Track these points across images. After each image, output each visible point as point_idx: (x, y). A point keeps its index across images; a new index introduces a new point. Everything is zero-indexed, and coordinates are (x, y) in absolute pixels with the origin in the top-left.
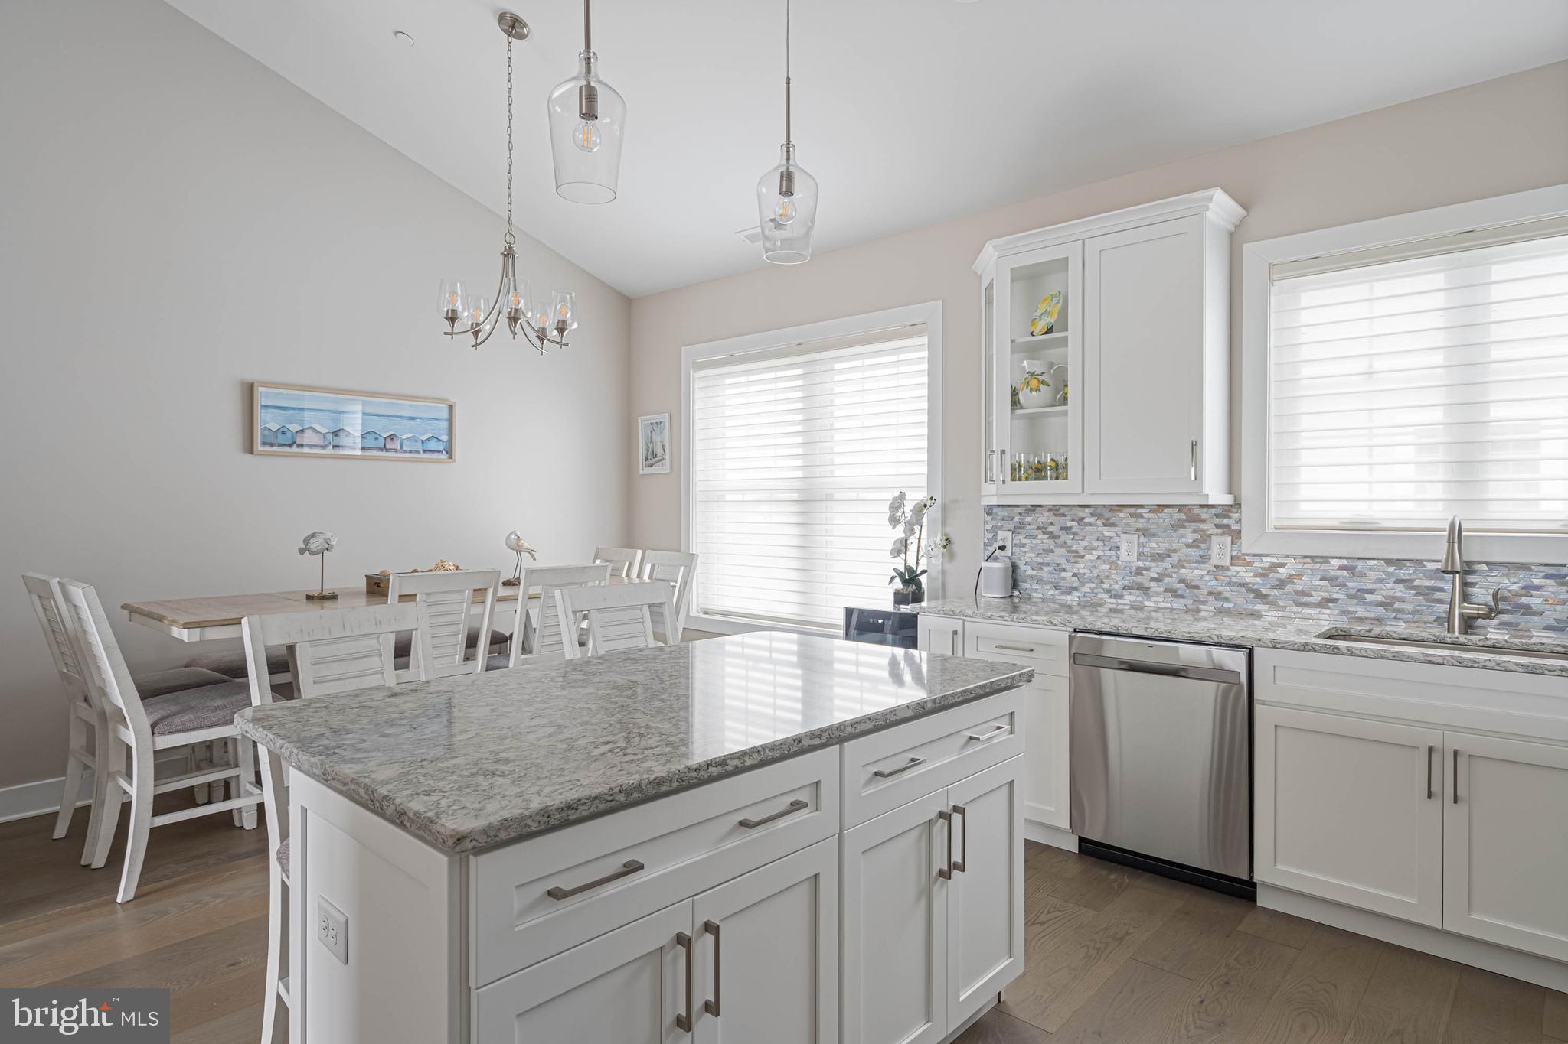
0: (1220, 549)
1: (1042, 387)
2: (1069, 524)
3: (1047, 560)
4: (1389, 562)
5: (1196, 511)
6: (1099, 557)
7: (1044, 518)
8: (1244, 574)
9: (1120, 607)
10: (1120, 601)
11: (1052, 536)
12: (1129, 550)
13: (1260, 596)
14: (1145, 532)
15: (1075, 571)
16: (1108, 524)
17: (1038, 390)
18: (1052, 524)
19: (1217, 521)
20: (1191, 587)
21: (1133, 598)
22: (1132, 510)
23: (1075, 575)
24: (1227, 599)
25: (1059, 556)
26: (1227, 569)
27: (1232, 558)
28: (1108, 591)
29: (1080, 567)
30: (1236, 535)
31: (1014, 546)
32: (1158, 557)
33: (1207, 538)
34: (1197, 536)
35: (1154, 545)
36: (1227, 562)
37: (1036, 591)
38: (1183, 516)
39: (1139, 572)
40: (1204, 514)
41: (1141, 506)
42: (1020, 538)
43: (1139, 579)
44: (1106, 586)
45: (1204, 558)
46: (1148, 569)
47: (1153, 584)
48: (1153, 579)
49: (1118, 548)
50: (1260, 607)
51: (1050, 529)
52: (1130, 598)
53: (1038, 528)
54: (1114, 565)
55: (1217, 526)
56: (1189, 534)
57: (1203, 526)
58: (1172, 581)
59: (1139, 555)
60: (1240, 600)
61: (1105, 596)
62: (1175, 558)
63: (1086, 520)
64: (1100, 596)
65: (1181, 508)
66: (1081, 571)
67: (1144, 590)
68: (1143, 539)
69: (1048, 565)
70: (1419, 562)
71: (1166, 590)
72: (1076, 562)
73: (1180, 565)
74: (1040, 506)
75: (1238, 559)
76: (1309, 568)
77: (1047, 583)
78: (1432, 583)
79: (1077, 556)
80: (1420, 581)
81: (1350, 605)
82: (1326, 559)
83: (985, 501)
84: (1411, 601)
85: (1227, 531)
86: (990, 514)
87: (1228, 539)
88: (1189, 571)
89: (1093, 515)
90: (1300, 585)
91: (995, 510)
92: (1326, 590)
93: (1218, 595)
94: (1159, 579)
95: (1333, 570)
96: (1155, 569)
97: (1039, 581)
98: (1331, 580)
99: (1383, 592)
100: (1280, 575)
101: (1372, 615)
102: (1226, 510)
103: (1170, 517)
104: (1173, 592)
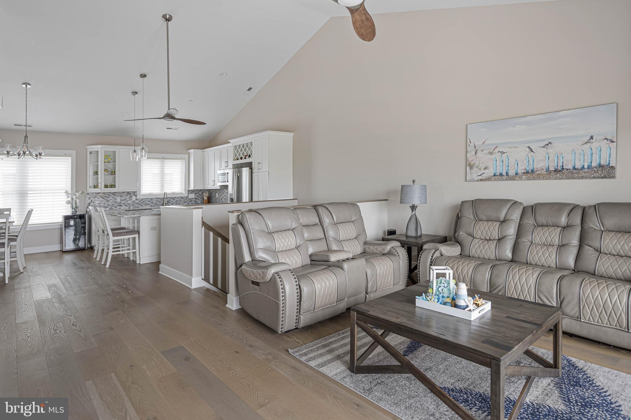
0: (134, 198)
1: (108, 172)
2: (106, 196)
3: (102, 202)
4: (156, 198)
5: (129, 192)
6: (113, 201)
7: (101, 195)
8: (137, 202)
11: (103, 198)
12: (118, 199)
13: (140, 205)
14: (121, 196)
16: (114, 195)
18: (103, 196)
19: (133, 194)
20: (129, 204)
21: (119, 207)
22: (119, 193)
23: (108, 205)
25: (104, 201)
28: (114, 207)
29: (109, 203)
30: (136, 196)
31: (94, 200)
32: (123, 200)
33: (131, 196)
34: (130, 196)
35: (123, 198)
36: (135, 200)
39: (120, 203)
40: (131, 193)
42: (96, 199)
43: (120, 204)
44: (114, 206)
45: (131, 200)
49: (116, 199)
50: (140, 206)
51: (103, 197)
52: (118, 207)
53: (100, 197)
54: (115, 202)
56: (129, 196)
58: (126, 204)
59: (120, 200)
60: (137, 205)
61: (114, 208)
65: (127, 192)
67: (121, 206)
68: (121, 198)
69: (102, 203)
70: (159, 198)
73: (127, 201)
74: (100, 193)
75: (136, 199)
76: (146, 200)
77: (102, 206)
78: (160, 200)
79: (108, 201)
80: (159, 200)
81: (151, 204)
82: (148, 199)
83: (88, 192)
84: (158, 203)
85: (135, 195)
86: (88, 195)
87: (135, 196)
88: (129, 202)
89: (111, 194)
90: (145, 202)
91: (89, 194)
92: (148, 203)
93: (133, 205)
94: (124, 204)
95: (149, 200)
96: (123, 202)
97: (100, 206)
98: (149, 201)
99: (155, 202)
100: (142, 201)
101: (154, 205)
102: (135, 192)
103: (125, 194)
104: (126, 206)
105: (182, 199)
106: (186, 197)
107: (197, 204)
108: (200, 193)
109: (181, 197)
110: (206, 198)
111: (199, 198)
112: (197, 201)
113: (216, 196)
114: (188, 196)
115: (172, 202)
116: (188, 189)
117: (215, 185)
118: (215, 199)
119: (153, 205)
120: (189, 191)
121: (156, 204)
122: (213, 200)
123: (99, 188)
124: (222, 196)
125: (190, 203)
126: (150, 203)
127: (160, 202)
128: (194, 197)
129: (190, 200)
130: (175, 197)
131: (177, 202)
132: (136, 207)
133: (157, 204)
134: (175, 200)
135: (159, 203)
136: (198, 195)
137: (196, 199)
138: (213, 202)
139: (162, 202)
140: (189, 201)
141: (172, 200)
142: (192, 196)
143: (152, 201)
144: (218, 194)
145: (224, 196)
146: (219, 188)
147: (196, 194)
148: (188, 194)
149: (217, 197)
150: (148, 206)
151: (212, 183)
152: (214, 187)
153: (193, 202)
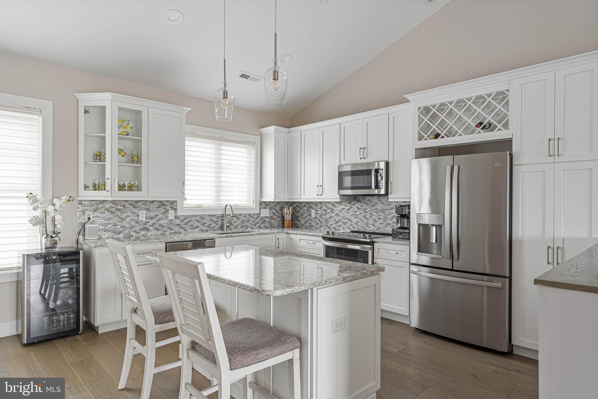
0: (171, 214)
1: (125, 155)
2: (119, 208)
3: (110, 222)
4: (209, 215)
5: (164, 203)
6: (131, 220)
7: (108, 206)
8: (178, 221)
9: (139, 236)
10: (139, 234)
11: (112, 213)
12: (143, 216)
13: (181, 227)
14: (148, 210)
15: (122, 225)
16: (134, 207)
17: (124, 156)
18: (112, 208)
19: (171, 206)
20: (163, 227)
21: (143, 233)
22: (144, 202)
23: (121, 227)
24: (173, 230)
25: (116, 220)
26: (173, 220)
27: (175, 217)
28: (134, 231)
29: (124, 224)
30: (176, 210)
31: (93, 217)
32: (151, 218)
33: (167, 211)
34: (164, 210)
35: (151, 214)
36: (173, 218)
37: (104, 235)
38: (160, 204)
39: (146, 223)
40: (166, 203)
41: (147, 201)
42: (97, 214)
43: (146, 226)
44: (134, 230)
45: (168, 217)
46: (149, 222)
47: (150, 227)
48: (150, 226)
49: (139, 216)
50: (182, 231)
51: (111, 209)
52: (142, 233)
53: (105, 210)
54: (137, 222)
55: (170, 207)
56: (162, 210)
57: (166, 207)
58: (156, 226)
59: (146, 217)
60: (176, 229)
61: (134, 234)
62: (158, 218)
63: (126, 206)
64: (131, 233)
65: (160, 202)
66: (124, 225)
67: (147, 229)
68: (148, 212)
69: (110, 224)
70: (214, 215)
71: (155, 229)
72: (123, 222)
73: (160, 220)
74: (107, 201)
75: (176, 217)
76: (193, 218)
77: (110, 231)
78: (217, 220)
79: (122, 220)
80: (215, 220)
81: (202, 227)
82: (196, 216)
83: (79, 199)
84: (213, 225)
85: (173, 209)
86: (80, 204)
87: (174, 211)
88: (163, 222)
89: (129, 204)
90: (191, 223)
91: (83, 202)
92: (197, 224)
93: (170, 229)
94: (152, 225)
95: (198, 218)
96: (151, 222)
97: (106, 231)
98: (198, 221)
99: (208, 223)
100: (187, 221)
101: (206, 229)
102: (173, 202)
103: (157, 204)
104: (157, 229)
105: (250, 219)
106: (257, 214)
107: (272, 227)
108: (278, 208)
109: (249, 214)
110: (288, 217)
111: (275, 217)
112: (274, 222)
113: (310, 215)
114: (260, 212)
115: (236, 224)
116: (260, 199)
117: (323, 194)
118: (306, 219)
119: (204, 229)
120: (261, 203)
121: (209, 226)
122: (303, 221)
123: (108, 191)
124: (328, 216)
125: (262, 226)
126: (199, 225)
127: (216, 222)
128: (268, 215)
129: (263, 220)
130: (240, 215)
131: (243, 224)
132: (175, 233)
133: (211, 226)
134: (241, 220)
135: (215, 224)
136: (273, 211)
137: (271, 218)
138: (300, 225)
139: (220, 223)
140: (261, 222)
141: (235, 219)
142: (266, 213)
143: (204, 220)
144: (316, 210)
145: (333, 215)
146: (339, 200)
147: (271, 209)
148: (260, 209)
149: (313, 215)
150: (197, 230)
151: (317, 190)
152: (321, 197)
153: (267, 225)
